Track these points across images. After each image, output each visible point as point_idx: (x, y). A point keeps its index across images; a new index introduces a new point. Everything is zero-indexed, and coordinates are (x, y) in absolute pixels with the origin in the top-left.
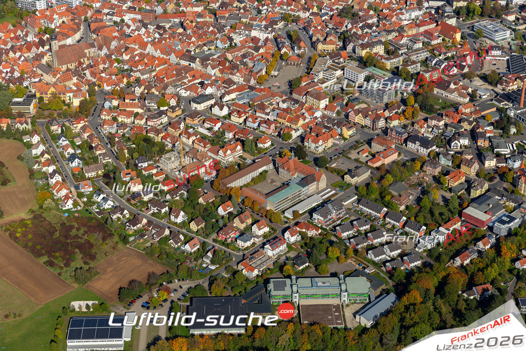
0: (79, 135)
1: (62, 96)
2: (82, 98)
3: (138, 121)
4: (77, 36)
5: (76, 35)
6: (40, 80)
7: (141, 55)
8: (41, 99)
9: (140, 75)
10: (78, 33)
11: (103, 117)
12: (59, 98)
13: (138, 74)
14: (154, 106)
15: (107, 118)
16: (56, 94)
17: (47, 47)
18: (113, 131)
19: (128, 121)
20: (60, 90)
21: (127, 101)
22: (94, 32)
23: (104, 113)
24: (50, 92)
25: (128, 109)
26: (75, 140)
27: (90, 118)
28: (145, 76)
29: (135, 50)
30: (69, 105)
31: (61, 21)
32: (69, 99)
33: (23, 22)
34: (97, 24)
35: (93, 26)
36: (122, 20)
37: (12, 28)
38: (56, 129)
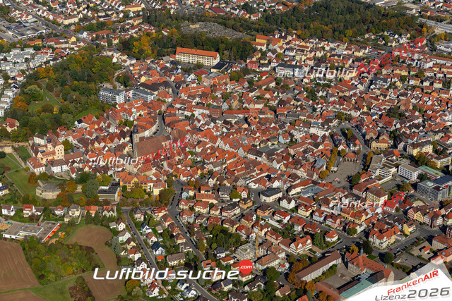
0: (159, 223)
1: (143, 185)
2: (162, 189)
3: (214, 212)
4: (154, 129)
5: (152, 128)
6: (123, 170)
7: (212, 148)
8: (125, 188)
9: (213, 168)
10: (155, 126)
11: (181, 207)
12: (141, 187)
13: (210, 167)
14: (227, 197)
15: (185, 207)
16: (138, 184)
17: (128, 139)
18: (191, 221)
19: (204, 211)
20: (142, 180)
21: (202, 192)
22: (169, 125)
23: (183, 203)
24: (133, 182)
25: (203, 200)
26: (157, 228)
27: (169, 207)
28: (217, 169)
29: (206, 143)
30: (149, 194)
31: (138, 114)
32: (150, 189)
33: (105, 115)
34: (171, 118)
35: (168, 120)
36: (193, 115)
37: (96, 120)
38: (139, 217)
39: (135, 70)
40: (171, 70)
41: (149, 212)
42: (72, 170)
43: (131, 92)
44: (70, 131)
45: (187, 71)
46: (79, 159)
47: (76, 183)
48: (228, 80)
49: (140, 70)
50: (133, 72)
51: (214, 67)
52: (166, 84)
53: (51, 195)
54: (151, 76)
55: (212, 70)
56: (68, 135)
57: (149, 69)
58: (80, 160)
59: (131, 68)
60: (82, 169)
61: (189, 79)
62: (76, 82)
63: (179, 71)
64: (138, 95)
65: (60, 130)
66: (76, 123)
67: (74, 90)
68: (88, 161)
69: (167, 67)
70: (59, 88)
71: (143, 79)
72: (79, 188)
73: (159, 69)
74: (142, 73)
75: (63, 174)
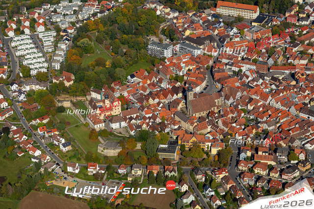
0: (220, 185)
1: (201, 145)
3: (273, 174)
6: (180, 127)
7: (264, 106)
8: (183, 146)
12: (199, 146)
15: (244, 169)
18: (252, 183)
19: (264, 173)
20: (200, 139)
22: (219, 81)
23: (242, 164)
24: (191, 141)
25: (262, 161)
26: (219, 190)
29: (258, 101)
30: (207, 154)
31: (187, 68)
32: (208, 148)
33: (155, 69)
34: (220, 74)
35: (217, 76)
36: (241, 71)
37: (147, 74)
38: (201, 178)
39: (179, 23)
40: (214, 23)
41: (209, 173)
42: (131, 127)
43: (178, 46)
44: (125, 86)
45: (229, 24)
46: (135, 115)
47: (136, 141)
48: (270, 34)
49: (184, 23)
50: (177, 25)
51: (255, 21)
52: (211, 38)
53: (112, 153)
54: (195, 30)
55: (253, 24)
56: (123, 90)
57: (192, 22)
58: (137, 117)
59: (175, 21)
60: (140, 126)
61: (231, 33)
62: (125, 36)
63: (222, 24)
64: (185, 49)
65: (115, 85)
66: (129, 77)
67: (123, 44)
68: (145, 118)
69: (209, 20)
70: (109, 41)
71: (188, 33)
72: (139, 146)
73: (201, 22)
74: (186, 26)
75: (121, 130)
